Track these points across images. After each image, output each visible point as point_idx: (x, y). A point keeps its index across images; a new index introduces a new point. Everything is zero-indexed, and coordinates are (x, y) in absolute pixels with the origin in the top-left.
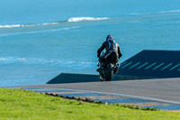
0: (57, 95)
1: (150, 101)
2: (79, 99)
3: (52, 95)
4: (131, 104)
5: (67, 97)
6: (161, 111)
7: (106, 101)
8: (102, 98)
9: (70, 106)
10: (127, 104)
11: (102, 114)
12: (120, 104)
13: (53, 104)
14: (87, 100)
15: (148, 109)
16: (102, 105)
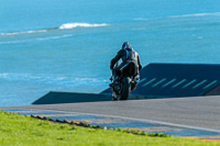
0: (45, 119)
1: (159, 125)
2: (72, 123)
3: (39, 118)
4: (136, 129)
5: (57, 121)
6: (173, 137)
7: (105, 125)
8: (100, 122)
9: (61, 131)
10: (130, 130)
11: (100, 141)
12: (122, 129)
13: (40, 129)
14: (81, 125)
15: (156, 135)
16: (100, 131)
